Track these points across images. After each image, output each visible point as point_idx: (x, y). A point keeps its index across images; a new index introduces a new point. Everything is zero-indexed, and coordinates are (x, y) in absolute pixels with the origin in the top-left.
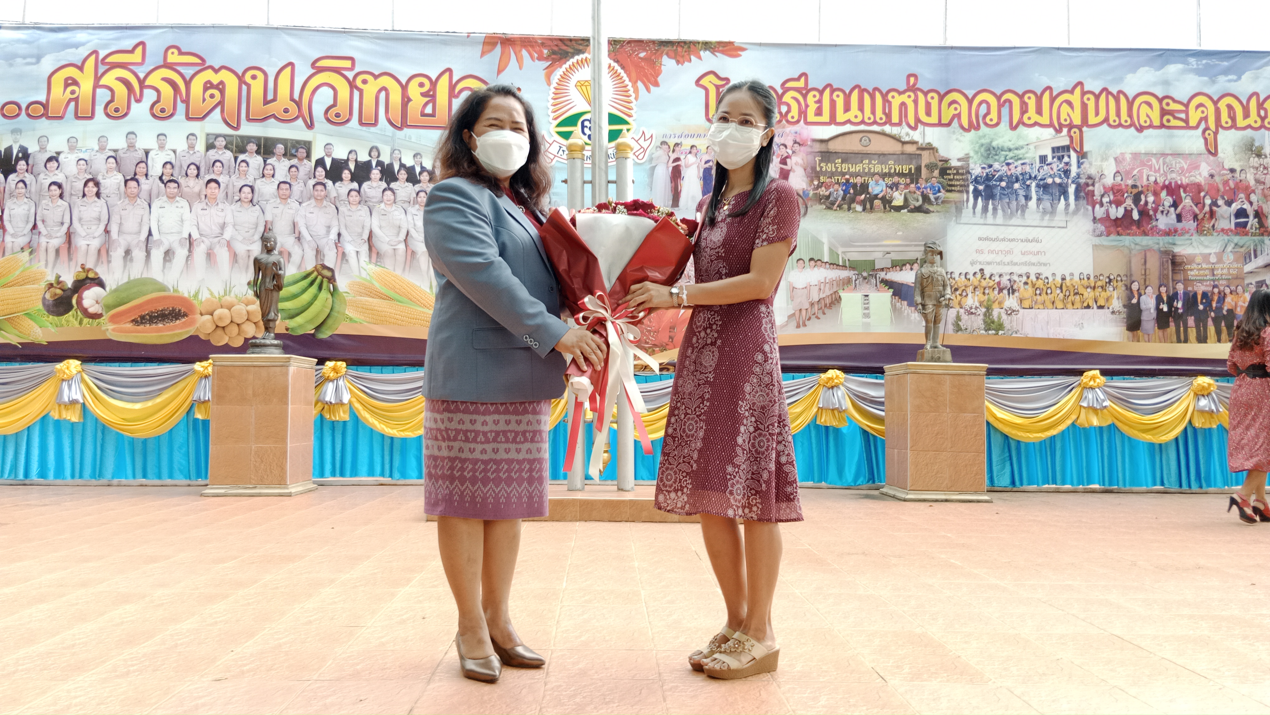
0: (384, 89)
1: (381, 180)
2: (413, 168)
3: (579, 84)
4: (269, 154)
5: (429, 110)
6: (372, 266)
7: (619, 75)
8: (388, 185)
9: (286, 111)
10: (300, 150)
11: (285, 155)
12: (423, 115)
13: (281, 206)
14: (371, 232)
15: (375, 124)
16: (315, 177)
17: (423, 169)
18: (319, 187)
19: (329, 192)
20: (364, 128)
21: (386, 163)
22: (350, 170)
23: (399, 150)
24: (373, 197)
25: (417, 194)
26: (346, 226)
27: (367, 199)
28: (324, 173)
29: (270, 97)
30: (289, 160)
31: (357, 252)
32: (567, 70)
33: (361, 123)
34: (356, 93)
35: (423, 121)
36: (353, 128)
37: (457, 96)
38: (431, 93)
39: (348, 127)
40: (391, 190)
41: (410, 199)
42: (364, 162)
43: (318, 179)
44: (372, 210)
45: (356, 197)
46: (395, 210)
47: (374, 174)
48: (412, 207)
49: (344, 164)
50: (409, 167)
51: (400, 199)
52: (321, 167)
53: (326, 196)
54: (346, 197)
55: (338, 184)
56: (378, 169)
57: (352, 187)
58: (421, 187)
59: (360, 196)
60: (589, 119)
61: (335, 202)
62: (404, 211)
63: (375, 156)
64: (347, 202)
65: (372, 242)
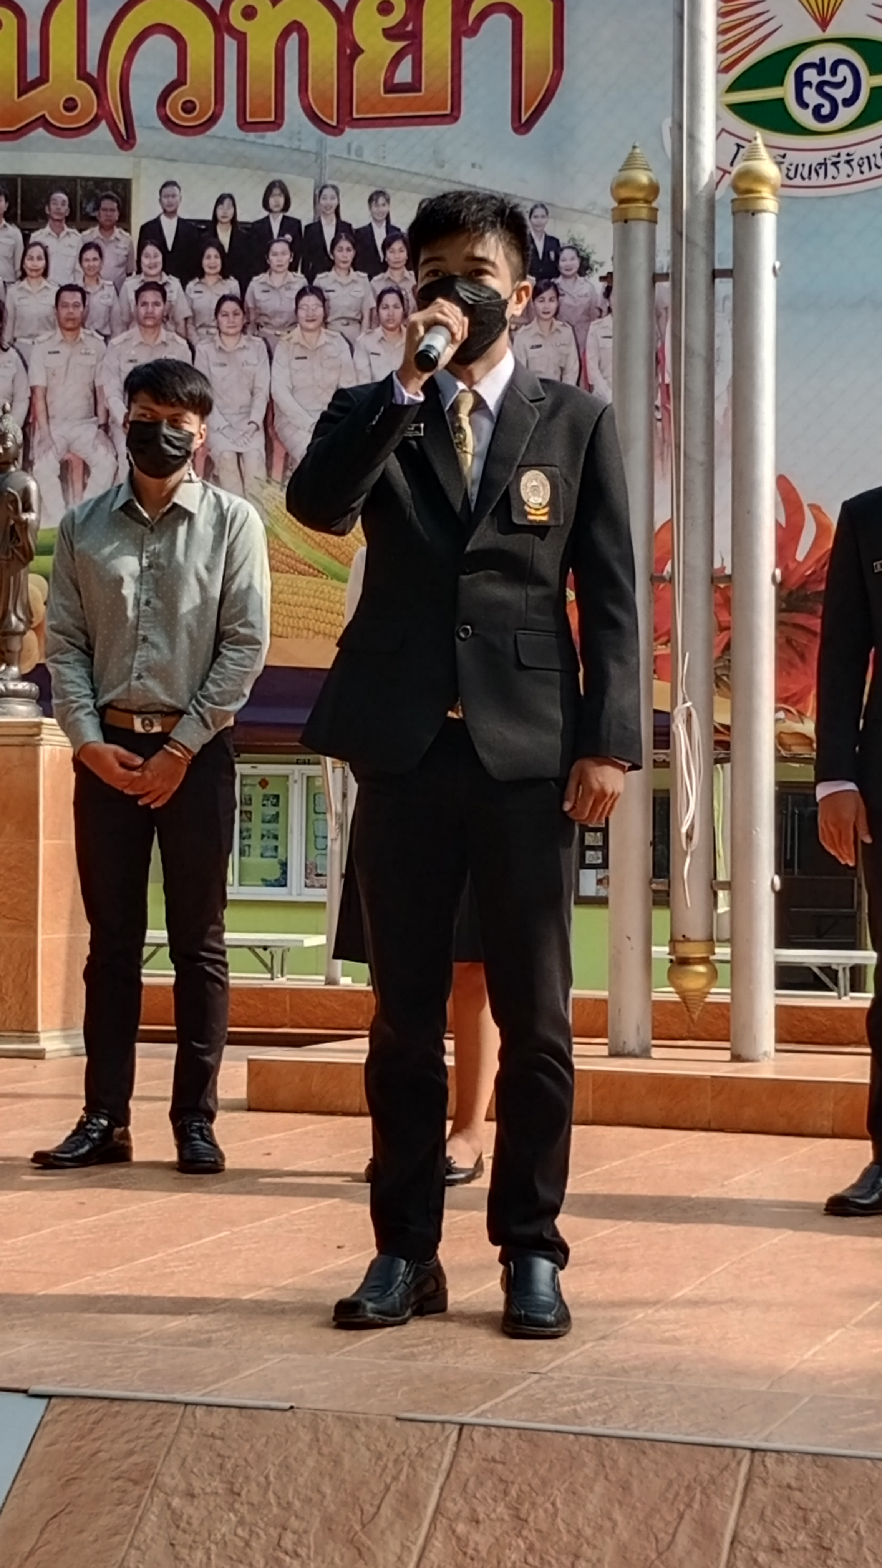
0: (296, 27)
1: (292, 268)
2: (368, 230)
4: (35, 219)
5: (404, 74)
8: (311, 278)
9: (70, 105)
10: (106, 204)
11: (70, 220)
12: (391, 88)
13: (65, 350)
14: (271, 405)
15: (277, 124)
16: (139, 271)
17: (393, 233)
18: (150, 296)
19: (172, 306)
20: (251, 136)
21: (304, 224)
22: (220, 247)
23: (334, 188)
24: (276, 313)
25: (379, 299)
27: (262, 320)
28: (160, 259)
29: (33, 73)
30: (80, 231)
31: (239, 455)
33: (243, 124)
34: (231, 45)
35: (391, 106)
36: (224, 138)
37: (473, 31)
38: (410, 28)
39: (214, 137)
40: (318, 292)
41: (361, 312)
42: (254, 224)
43: (146, 275)
44: (272, 345)
45: (235, 314)
46: (326, 343)
47: (276, 254)
48: (368, 333)
49: (206, 234)
50: (358, 231)
51: (338, 315)
52: (152, 243)
53: (166, 318)
54: (213, 317)
55: (191, 285)
56: (286, 242)
57: (227, 292)
58: (389, 279)
59: (244, 313)
60: (817, 61)
61: (186, 329)
62: (347, 346)
63: (277, 206)
64: (214, 331)
65: (273, 428)
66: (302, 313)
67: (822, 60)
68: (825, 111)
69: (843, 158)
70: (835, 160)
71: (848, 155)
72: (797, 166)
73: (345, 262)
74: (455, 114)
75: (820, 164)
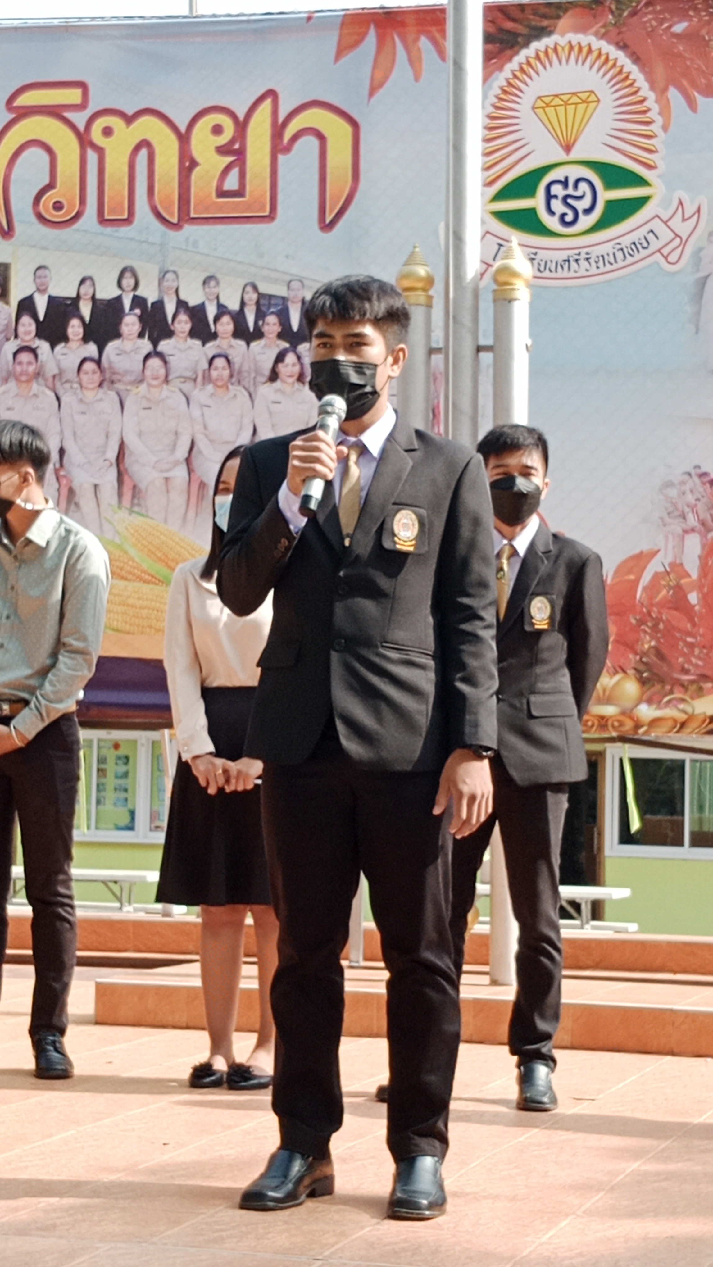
0: (145, 144)
1: (141, 335)
2: (202, 307)
3: (540, 103)
5: (231, 183)
6: (123, 514)
7: (627, 78)
8: (155, 344)
12: (221, 193)
14: (122, 447)
15: (128, 221)
16: (16, 337)
18: (25, 357)
19: (42, 366)
20: (109, 230)
21: (150, 301)
22: (82, 319)
24: (126, 372)
25: (211, 362)
26: (75, 434)
27: (115, 377)
28: (33, 328)
31: (96, 486)
32: (515, 76)
33: (102, 220)
34: (92, 157)
35: (220, 208)
36: (86, 231)
37: (287, 149)
38: (237, 146)
39: (77, 230)
40: (160, 355)
41: (196, 373)
42: (109, 301)
43: (23, 340)
44: (123, 398)
45: (94, 372)
46: (167, 397)
47: (127, 325)
48: (201, 390)
49: (71, 308)
50: (194, 308)
51: (177, 374)
52: (27, 314)
53: (38, 374)
54: (76, 374)
55: (59, 348)
56: (135, 315)
57: (86, 354)
58: (218, 346)
59: (101, 372)
60: (563, 179)
61: (54, 384)
62: (184, 399)
63: (129, 286)
64: (76, 385)
65: (124, 466)
66: (148, 373)
67: (567, 179)
68: (569, 218)
69: (583, 256)
70: (577, 257)
71: (587, 254)
72: (546, 262)
73: (183, 332)
74: (272, 215)
75: (565, 261)
